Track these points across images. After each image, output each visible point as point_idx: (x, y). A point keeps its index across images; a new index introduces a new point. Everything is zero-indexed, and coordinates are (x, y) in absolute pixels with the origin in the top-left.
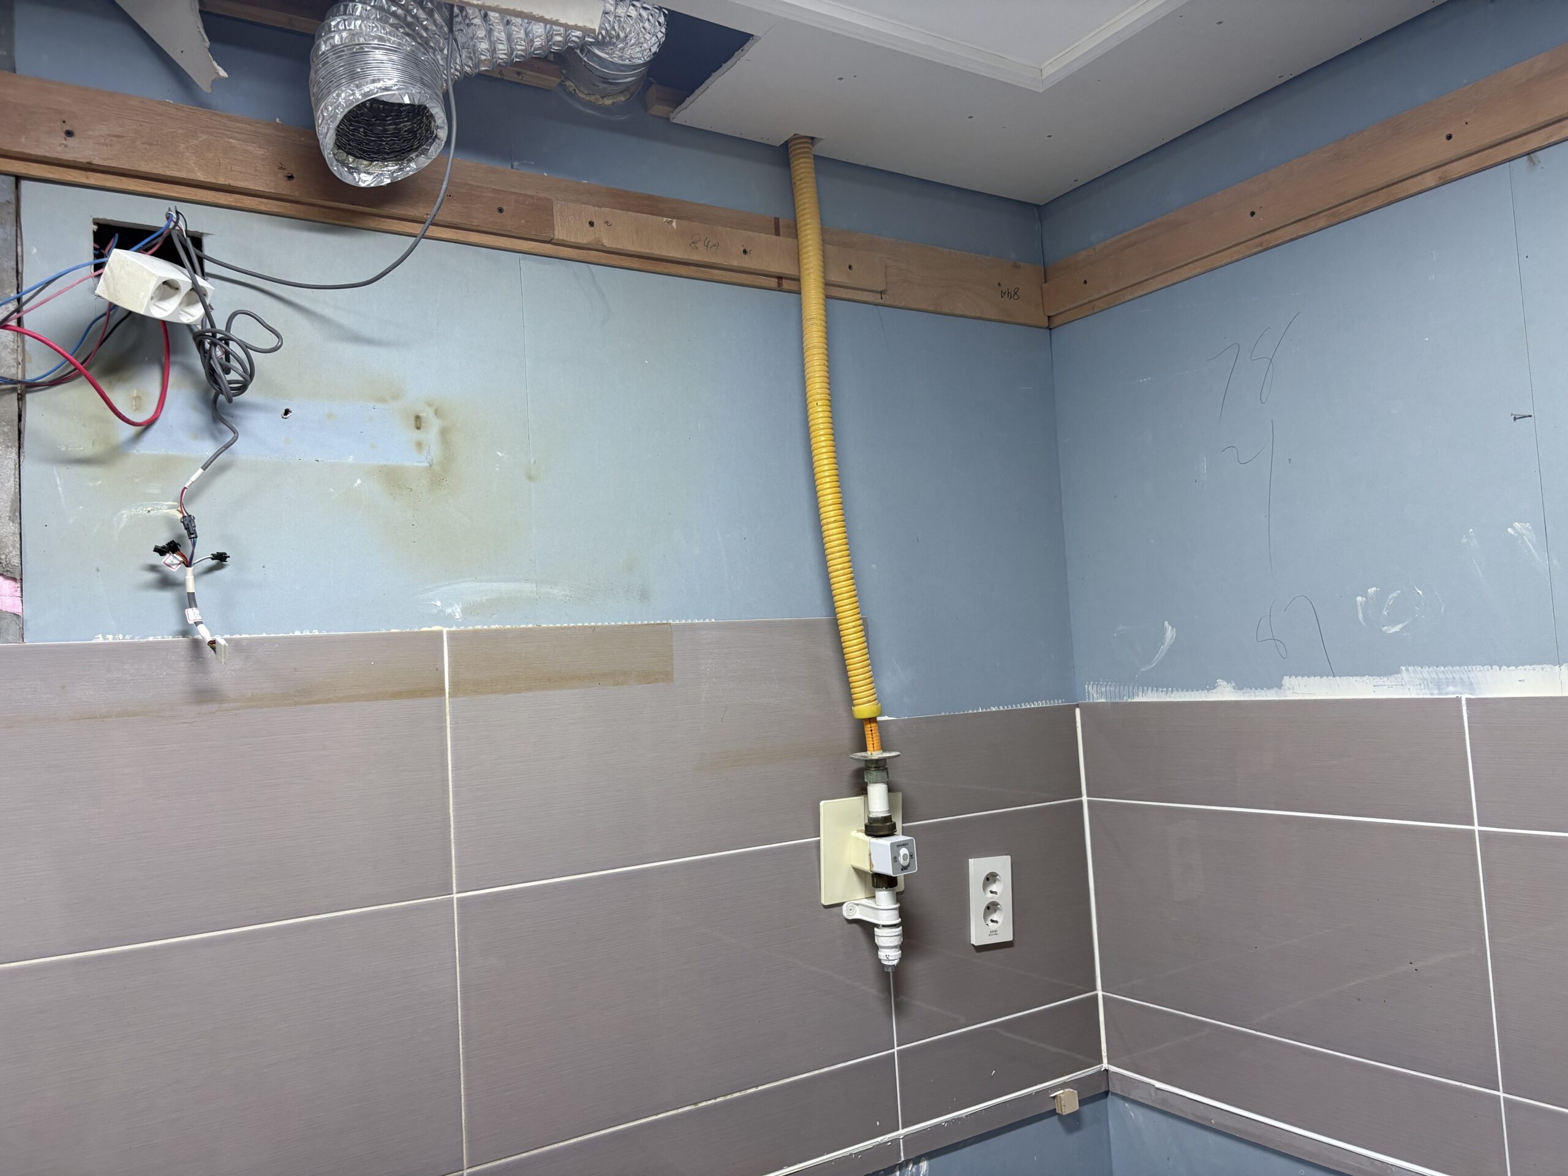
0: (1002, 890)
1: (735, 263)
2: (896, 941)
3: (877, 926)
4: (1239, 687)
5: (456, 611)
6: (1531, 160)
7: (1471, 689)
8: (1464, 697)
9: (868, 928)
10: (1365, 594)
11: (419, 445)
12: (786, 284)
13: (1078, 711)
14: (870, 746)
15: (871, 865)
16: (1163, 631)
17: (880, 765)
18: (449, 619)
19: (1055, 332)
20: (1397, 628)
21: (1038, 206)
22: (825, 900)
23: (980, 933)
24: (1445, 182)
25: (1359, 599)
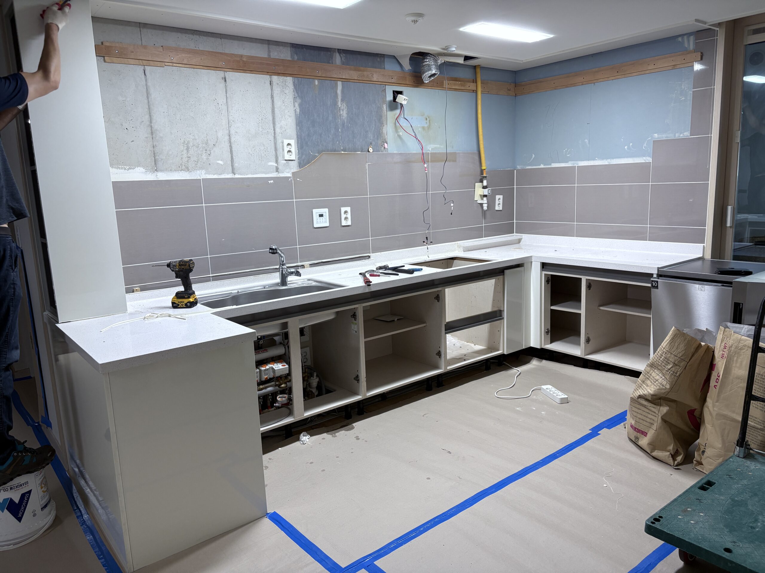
0: (501, 201)
1: (468, 89)
2: (487, 206)
3: (484, 203)
4: (544, 165)
5: (430, 149)
6: (594, 84)
7: (578, 165)
8: (576, 166)
9: (481, 204)
10: (565, 150)
11: (426, 123)
12: (474, 91)
13: (515, 171)
14: (484, 174)
15: (483, 193)
16: (533, 155)
17: (486, 177)
18: (429, 150)
19: (516, 97)
20: (569, 155)
21: (515, 71)
22: (475, 200)
23: (497, 208)
24: (582, 85)
25: (564, 151)
